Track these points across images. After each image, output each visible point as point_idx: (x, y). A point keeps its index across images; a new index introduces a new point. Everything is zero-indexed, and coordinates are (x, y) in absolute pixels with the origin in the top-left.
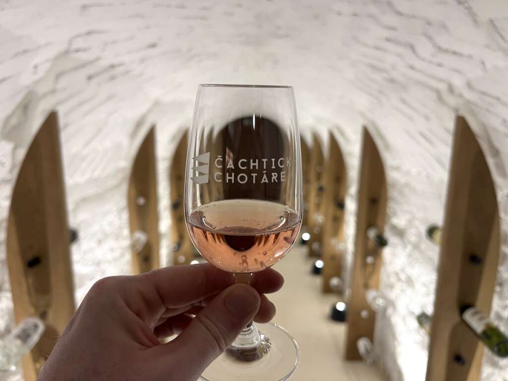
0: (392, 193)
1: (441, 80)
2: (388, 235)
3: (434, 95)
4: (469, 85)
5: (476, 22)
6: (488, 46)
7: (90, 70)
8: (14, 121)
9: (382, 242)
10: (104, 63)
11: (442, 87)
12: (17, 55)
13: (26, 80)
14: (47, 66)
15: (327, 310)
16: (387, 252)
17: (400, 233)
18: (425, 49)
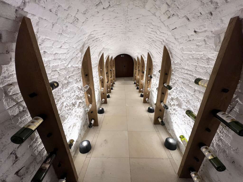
0: (154, 67)
1: (162, 39)
2: (152, 76)
3: (161, 43)
4: (166, 40)
5: (165, 26)
6: (168, 31)
7: (93, 39)
8: (81, 49)
9: (151, 77)
10: (96, 37)
11: (162, 40)
12: (83, 35)
13: (84, 40)
14: (87, 37)
15: (140, 95)
16: (152, 80)
17: (155, 75)
18: (158, 32)
